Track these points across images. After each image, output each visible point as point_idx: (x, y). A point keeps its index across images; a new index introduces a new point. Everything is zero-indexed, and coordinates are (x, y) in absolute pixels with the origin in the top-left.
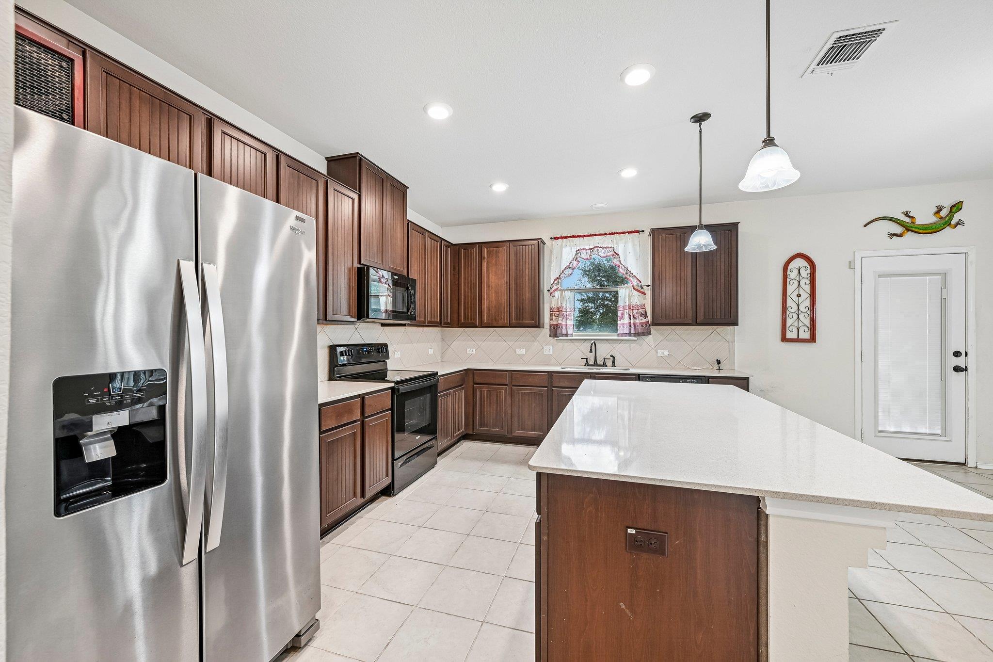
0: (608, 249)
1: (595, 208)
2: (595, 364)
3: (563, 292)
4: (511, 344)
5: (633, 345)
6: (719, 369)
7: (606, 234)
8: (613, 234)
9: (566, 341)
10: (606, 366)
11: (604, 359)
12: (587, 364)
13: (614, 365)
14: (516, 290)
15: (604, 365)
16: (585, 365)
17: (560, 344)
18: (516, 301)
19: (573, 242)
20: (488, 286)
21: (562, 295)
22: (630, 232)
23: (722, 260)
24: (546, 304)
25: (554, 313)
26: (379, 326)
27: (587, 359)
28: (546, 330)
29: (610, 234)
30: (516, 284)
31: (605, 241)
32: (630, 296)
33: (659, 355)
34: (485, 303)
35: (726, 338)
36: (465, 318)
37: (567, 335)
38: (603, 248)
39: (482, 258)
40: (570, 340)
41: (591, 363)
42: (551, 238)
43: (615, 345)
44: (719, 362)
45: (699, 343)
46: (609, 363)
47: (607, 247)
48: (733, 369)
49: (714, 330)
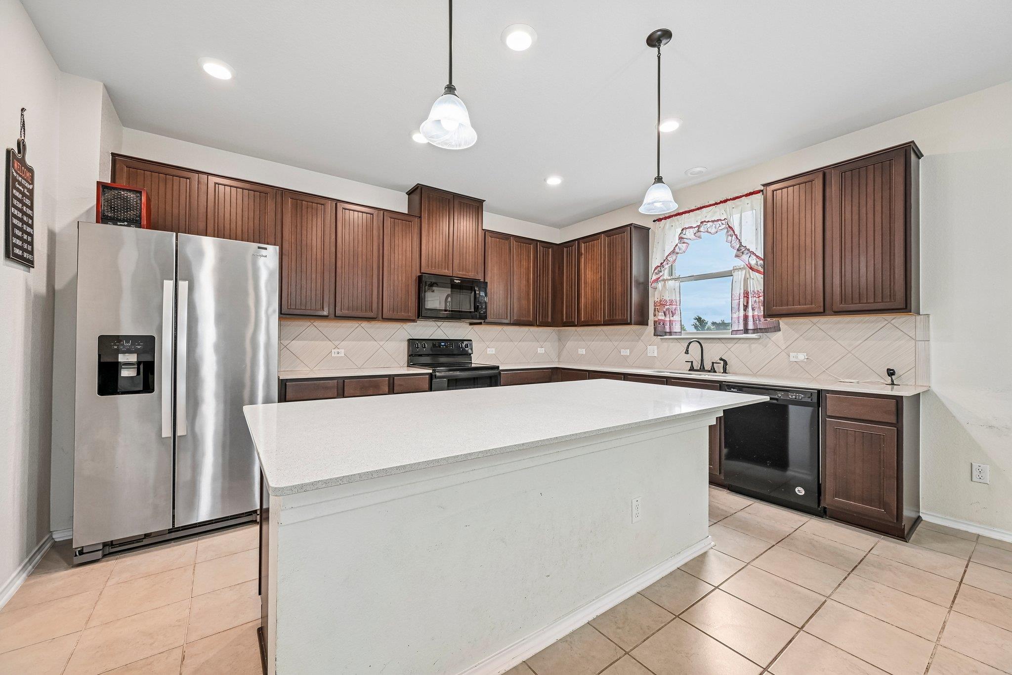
0: (720, 222)
1: (691, 174)
2: (702, 369)
3: (666, 282)
4: (616, 344)
5: (753, 346)
6: (893, 384)
7: (716, 204)
8: (725, 201)
9: (671, 341)
10: (715, 372)
11: (713, 363)
12: (692, 369)
13: (725, 371)
14: (609, 284)
15: (713, 370)
16: (690, 370)
17: (665, 344)
18: (609, 296)
19: (678, 220)
20: (585, 283)
21: (664, 285)
22: (747, 195)
24: (651, 297)
25: (657, 307)
27: (692, 362)
28: (650, 328)
29: (721, 202)
30: (609, 277)
31: (716, 212)
32: (746, 280)
33: (792, 359)
34: (583, 300)
35: (912, 334)
36: (567, 318)
37: (670, 333)
38: (713, 221)
39: (580, 254)
40: (676, 339)
41: (697, 366)
42: (654, 221)
43: (729, 345)
44: (891, 373)
45: (860, 342)
46: (719, 367)
47: (718, 220)
48: (925, 385)
49: (887, 322)
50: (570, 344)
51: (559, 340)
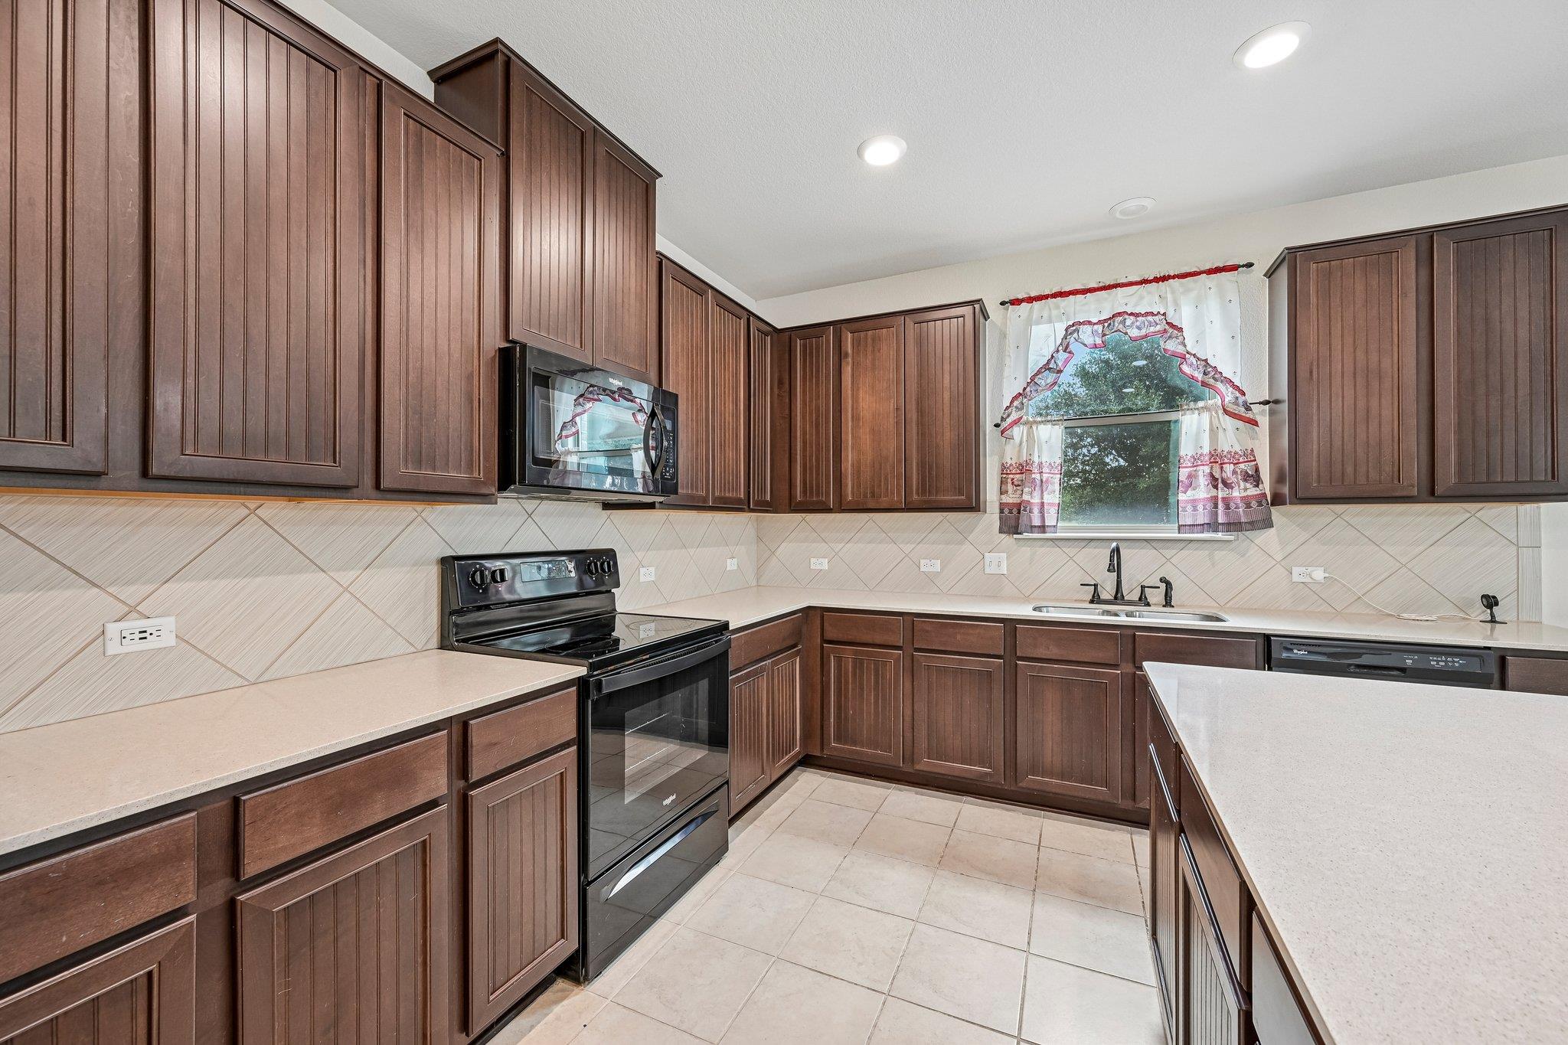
0: (1150, 318)
1: (1122, 212)
2: (1118, 598)
3: (1034, 427)
4: (907, 548)
5: (1219, 555)
6: (1493, 620)
7: (1145, 282)
8: (1164, 279)
9: (1041, 543)
10: (1148, 605)
11: (1143, 587)
12: (1096, 599)
13: (1168, 602)
14: (921, 424)
15: (1143, 600)
16: (1092, 602)
17: (1026, 551)
18: (921, 449)
19: (1058, 307)
20: (856, 418)
21: (1030, 435)
22: (1210, 272)
23: (1523, 313)
24: (990, 456)
25: (1011, 476)
26: (597, 509)
27: (1096, 586)
28: (991, 517)
29: (1157, 280)
30: (921, 412)
31: (1142, 298)
32: (1214, 431)
33: (1296, 578)
34: (849, 457)
35: (1512, 536)
36: (804, 492)
37: (1043, 528)
38: (1136, 315)
39: (840, 355)
40: (1051, 540)
41: (1107, 593)
42: (1003, 303)
43: (1168, 553)
44: (1490, 602)
45: (1422, 548)
46: (1156, 596)
47: (1147, 314)
48: (1534, 620)
49: (1468, 515)
50: (786, 550)
51: (759, 539)
